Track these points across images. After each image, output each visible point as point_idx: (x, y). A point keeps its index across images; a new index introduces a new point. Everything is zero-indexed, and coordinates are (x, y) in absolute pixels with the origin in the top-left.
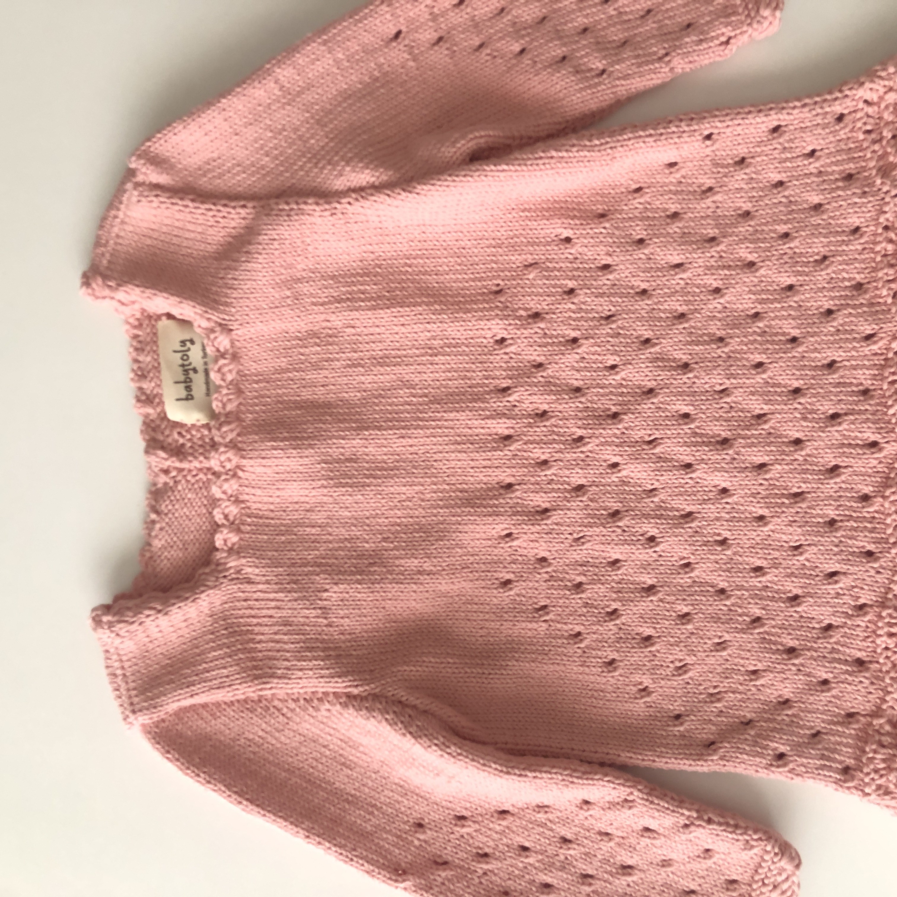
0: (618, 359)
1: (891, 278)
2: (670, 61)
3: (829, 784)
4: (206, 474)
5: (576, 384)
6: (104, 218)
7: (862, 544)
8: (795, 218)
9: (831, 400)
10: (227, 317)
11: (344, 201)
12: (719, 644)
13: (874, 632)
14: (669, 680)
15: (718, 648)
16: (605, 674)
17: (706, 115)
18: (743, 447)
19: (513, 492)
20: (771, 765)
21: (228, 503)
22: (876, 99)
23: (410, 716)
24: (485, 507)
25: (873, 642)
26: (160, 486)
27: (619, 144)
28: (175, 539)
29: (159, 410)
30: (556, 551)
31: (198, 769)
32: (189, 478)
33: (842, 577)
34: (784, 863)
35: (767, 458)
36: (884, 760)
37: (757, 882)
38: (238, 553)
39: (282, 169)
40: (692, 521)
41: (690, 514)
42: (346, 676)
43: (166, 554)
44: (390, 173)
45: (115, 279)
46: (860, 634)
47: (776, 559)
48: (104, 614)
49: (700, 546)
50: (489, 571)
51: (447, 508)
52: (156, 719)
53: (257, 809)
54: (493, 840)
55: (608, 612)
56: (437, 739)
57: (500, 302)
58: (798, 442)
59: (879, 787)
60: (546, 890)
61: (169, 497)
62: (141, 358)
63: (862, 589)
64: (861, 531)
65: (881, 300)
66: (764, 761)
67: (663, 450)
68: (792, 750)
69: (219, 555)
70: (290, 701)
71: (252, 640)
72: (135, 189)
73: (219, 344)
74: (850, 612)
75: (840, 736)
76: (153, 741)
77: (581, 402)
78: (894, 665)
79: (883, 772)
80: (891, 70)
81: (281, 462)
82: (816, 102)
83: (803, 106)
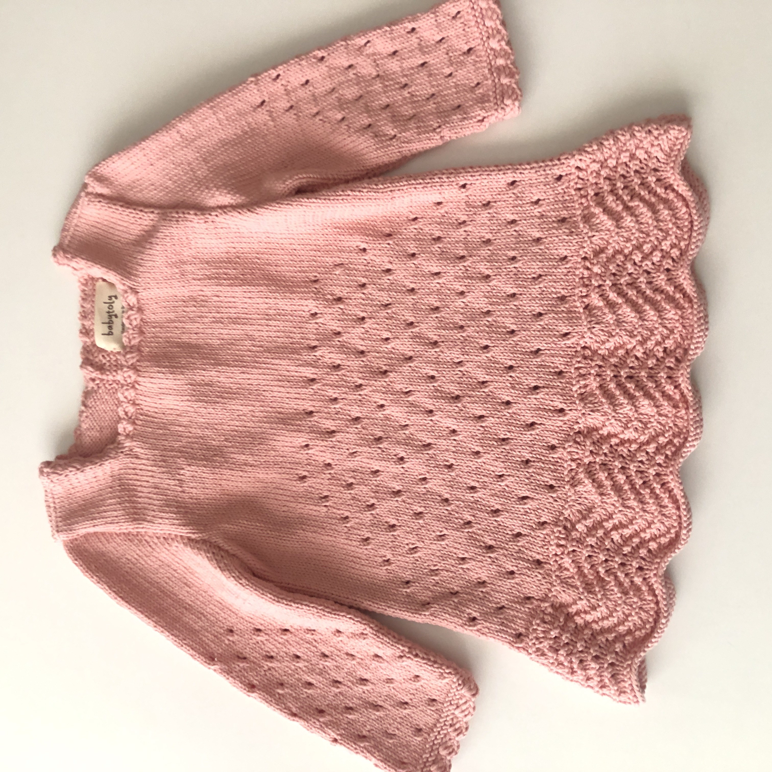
0: (390, 334)
1: (584, 294)
2: (440, 132)
3: (504, 643)
4: (117, 384)
5: (362, 348)
6: (69, 213)
7: (546, 480)
8: (521, 247)
9: (534, 376)
10: (136, 284)
11: (213, 214)
12: (441, 536)
13: (549, 542)
14: (404, 556)
15: (439, 538)
16: (361, 547)
17: (462, 171)
18: (469, 403)
19: (312, 417)
20: (466, 624)
21: (128, 405)
22: (584, 167)
23: (222, 557)
24: (293, 425)
25: (547, 549)
26: (89, 389)
27: (397, 188)
28: (95, 424)
29: (92, 340)
30: (337, 460)
31: (93, 573)
32: (107, 386)
33: (529, 501)
34: (464, 692)
35: (485, 412)
36: (544, 632)
37: (447, 702)
38: (132, 438)
39: (178, 189)
40: (430, 449)
41: (429, 444)
42: (188, 526)
43: (89, 433)
44: (243, 198)
45: (71, 253)
46: (540, 543)
47: (485, 482)
48: (46, 467)
49: (434, 467)
50: (292, 469)
51: (268, 423)
52: (70, 538)
53: (126, 604)
54: (277, 648)
55: (368, 505)
56: (234, 573)
57: (316, 288)
58: (508, 403)
59: (538, 650)
60: (308, 687)
61: (93, 397)
62: (84, 305)
63: (544, 511)
64: (547, 471)
65: (576, 310)
66: (461, 621)
67: (414, 399)
68: (481, 616)
69: (121, 438)
70: (155, 538)
71: (135, 496)
72: (86, 196)
73: (130, 300)
74: (534, 526)
75: (517, 612)
76: (69, 552)
77: (363, 361)
78: (561, 567)
79: (542, 640)
80: (595, 147)
81: (162, 381)
82: (541, 166)
83: (531, 168)
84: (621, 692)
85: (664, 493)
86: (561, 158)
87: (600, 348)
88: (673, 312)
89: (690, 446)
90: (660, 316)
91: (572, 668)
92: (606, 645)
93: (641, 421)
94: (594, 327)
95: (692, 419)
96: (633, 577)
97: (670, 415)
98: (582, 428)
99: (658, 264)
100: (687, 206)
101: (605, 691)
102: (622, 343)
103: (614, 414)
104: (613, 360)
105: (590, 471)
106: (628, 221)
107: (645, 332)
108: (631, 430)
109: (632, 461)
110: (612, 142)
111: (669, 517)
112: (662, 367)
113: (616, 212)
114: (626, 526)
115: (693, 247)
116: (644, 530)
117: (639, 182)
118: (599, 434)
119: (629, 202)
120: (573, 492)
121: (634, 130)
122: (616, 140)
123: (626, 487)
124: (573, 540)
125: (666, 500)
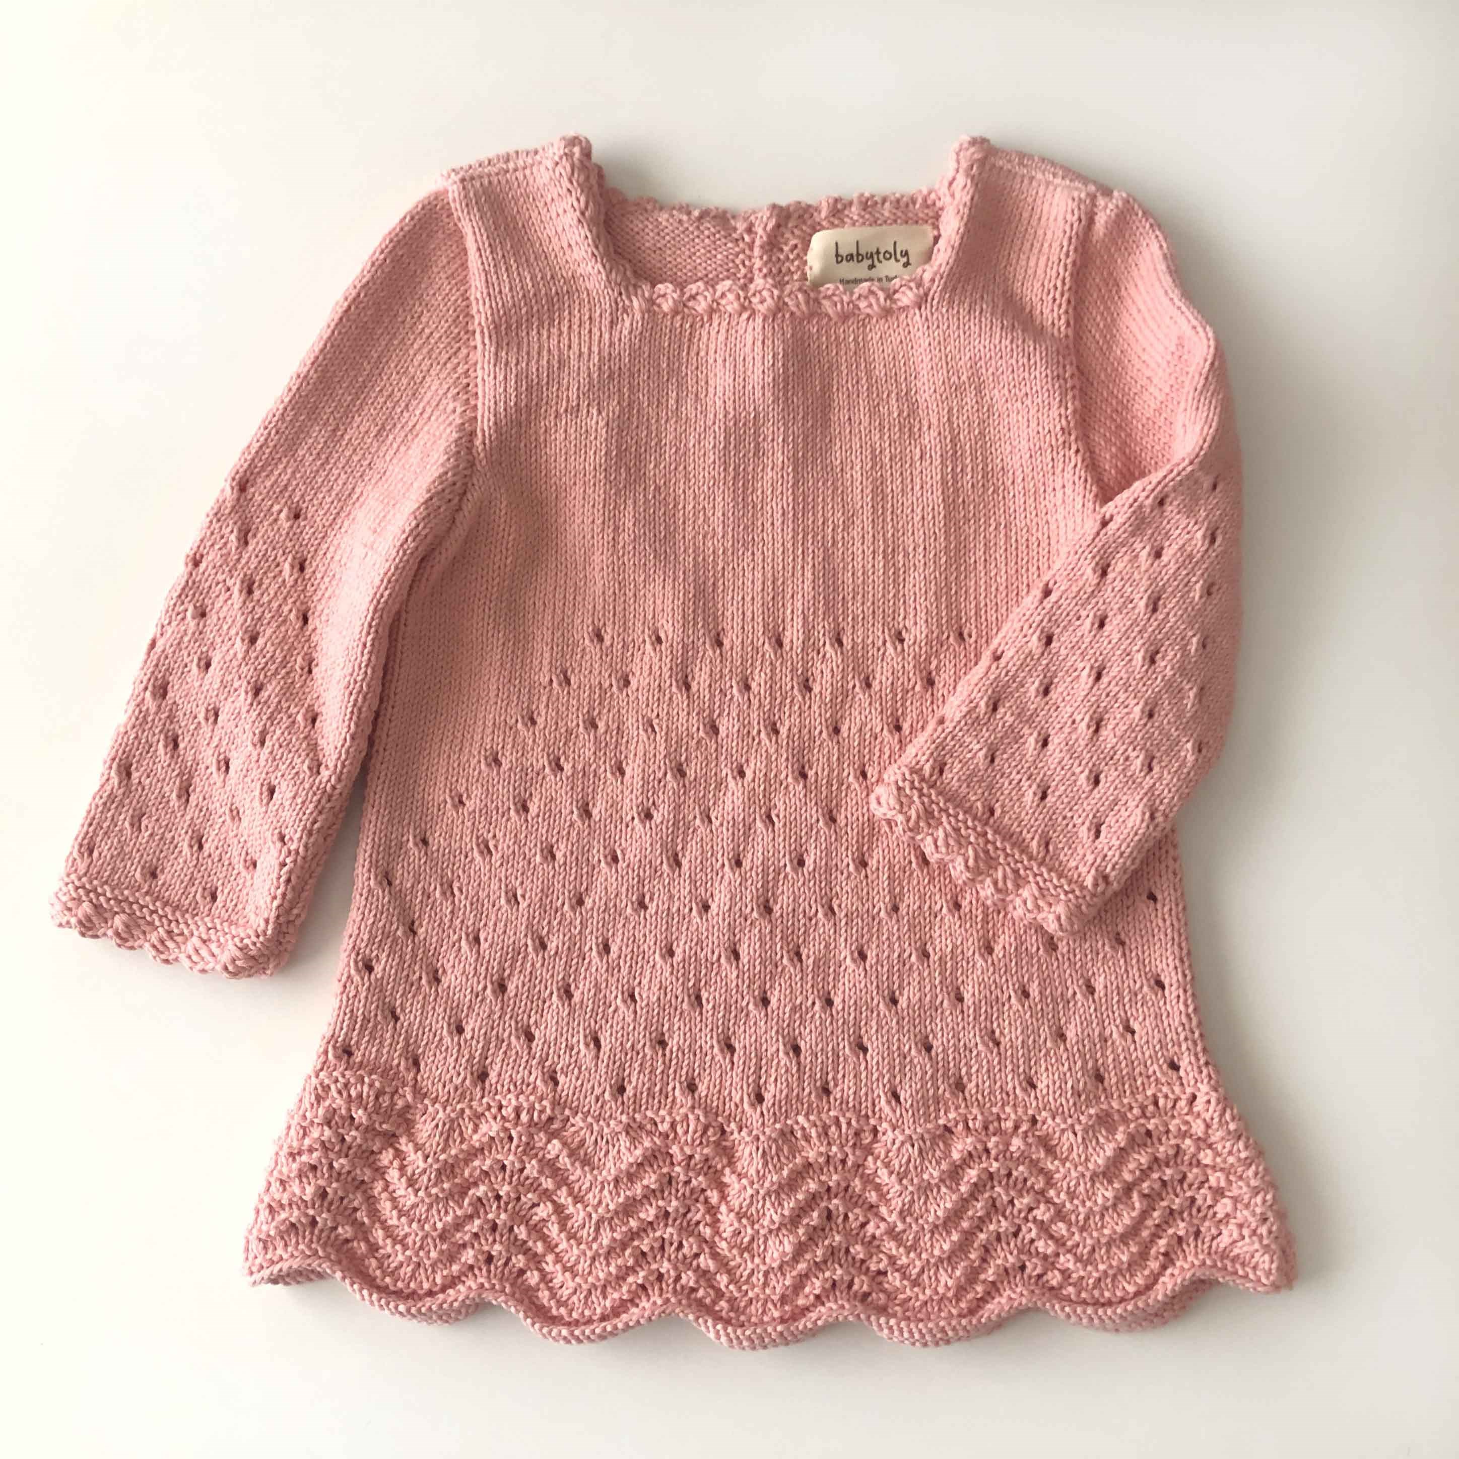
1: (971, 1124)
3: (332, 1027)
4: (745, 276)
5: (844, 729)
6: (1053, 163)
7: (634, 1080)
8: (1048, 1006)
9: (817, 1045)
10: (935, 302)
12: (515, 896)
13: (522, 1092)
14: (472, 832)
15: (510, 894)
16: (483, 752)
17: (1177, 891)
18: (760, 931)
19: (712, 646)
20: (358, 954)
21: (709, 299)
22: (1195, 1109)
23: (450, 500)
24: (694, 611)
25: (509, 1091)
26: (733, 222)
28: (668, 238)
29: (824, 223)
30: (637, 698)
31: (390, 252)
32: (741, 256)
33: (593, 1053)
35: (746, 961)
36: (360, 1096)
38: (649, 311)
40: (670, 866)
41: (679, 864)
42: (496, 431)
43: (650, 227)
45: (980, 174)
46: (519, 1076)
47: (619, 971)
48: (582, 149)
49: (638, 875)
50: (614, 615)
51: (694, 566)
52: (452, 205)
53: (336, 318)
55: (559, 759)
56: (424, 528)
57: (948, 638)
58: (765, 1002)
59: (327, 1089)
61: (719, 232)
62: (887, 204)
63: (577, 1079)
64: (650, 1079)
65: (942, 1112)
66: (363, 945)
67: (759, 831)
68: (377, 980)
69: (646, 288)
70: (466, 367)
71: (541, 324)
72: (1088, 195)
73: (904, 293)
74: (547, 1064)
75: (391, 1045)
76: (426, 202)
77: (821, 732)
78: (479, 1118)
79: (345, 1094)
80: (1232, 1127)
81: (759, 364)
82: (1193, 1033)
83: (1188, 1016)
84: (265, 1243)
85: (629, 1291)
86: (1210, 1067)
87: (876, 1159)
88: (950, 1283)
89: (718, 1332)
90: (941, 1260)
91: (300, 1153)
92: (346, 1208)
93: (753, 1240)
94: (913, 1146)
95: (766, 1330)
96: (473, 1247)
97: (768, 1291)
98: (732, 1138)
99: (1033, 1250)
100: (1137, 1294)
101: (264, 1214)
102: (888, 1197)
103: (762, 1192)
104: (857, 1184)
105: (655, 1157)
106: (1105, 1193)
107: (911, 1237)
108: (736, 1225)
109: (681, 1229)
110: (1243, 1155)
111: (586, 1303)
112: (853, 1271)
113: (1120, 1171)
114: (563, 1227)
115: (1067, 1309)
116: (558, 1259)
117: (1174, 1207)
118: (724, 1167)
119: (1140, 1192)
120: (617, 1129)
121: (1266, 1192)
122: (1247, 1163)
123: (633, 1223)
124: (531, 1136)
125: (616, 1295)
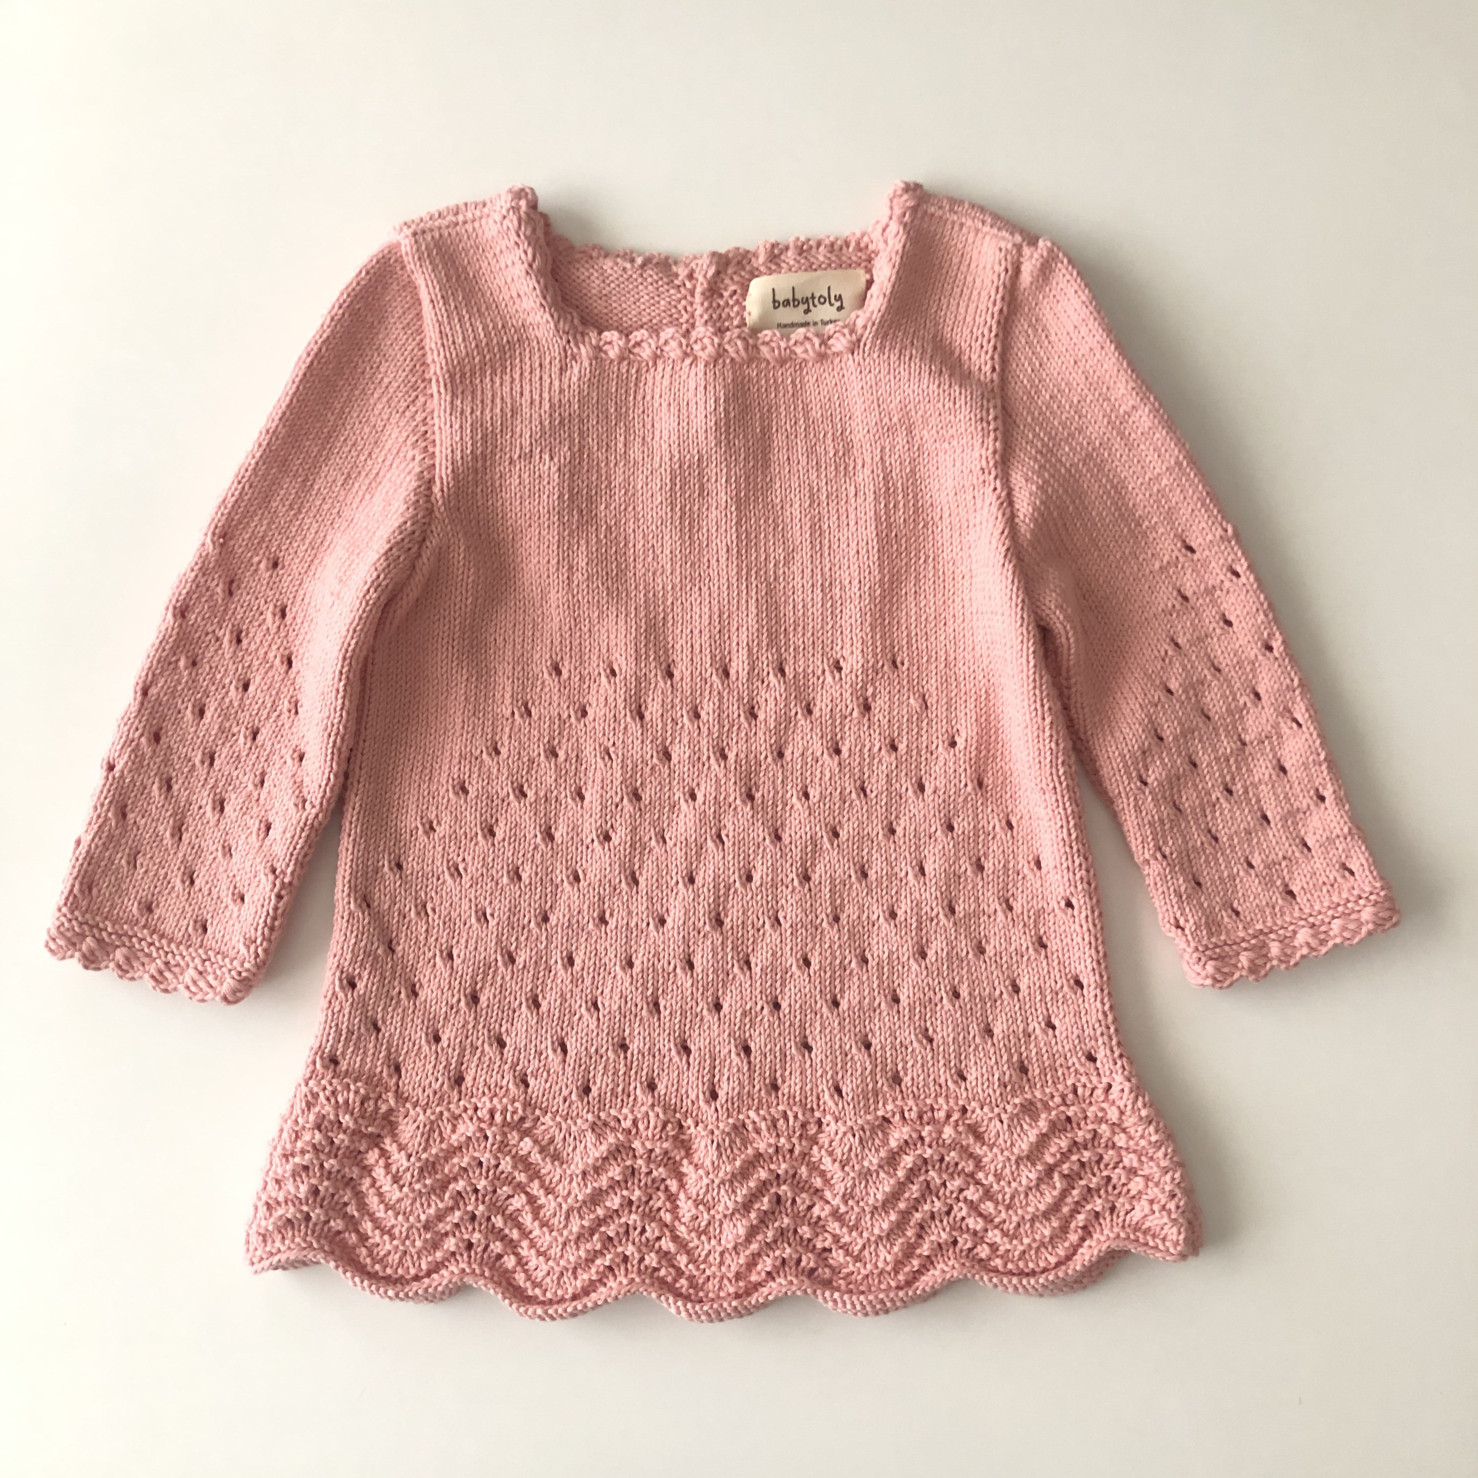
0: (815, 800)
1: (906, 1115)
2: (1156, 859)
3: (319, 1040)
4: (687, 321)
5: (788, 753)
6: (982, 210)
7: (598, 1081)
8: (976, 1005)
9: (766, 1046)
10: (867, 348)
11: (998, 482)
12: (485, 914)
13: (496, 1095)
14: (443, 856)
15: (480, 913)
16: (450, 781)
17: (1094, 900)
18: (712, 942)
19: (663, 678)
20: (342, 972)
21: (653, 346)
22: (1111, 1097)
23: (409, 549)
24: (645, 645)
25: (484, 1093)
26: (674, 268)
27: (1059, 798)
28: (613, 285)
29: (762, 269)
30: (594, 728)
31: (348, 307)
32: (683, 302)
33: (560, 1058)
34: (228, 984)
35: (699, 970)
36: (347, 1102)
37: (206, 953)
38: (596, 358)
39: (1036, 413)
40: (628, 884)
41: (636, 882)
42: (453, 479)
43: (596, 274)
44: (1028, 536)
45: (912, 221)
46: (493, 1080)
47: (583, 982)
48: (528, 202)
49: (599, 893)
50: (571, 649)
51: (645, 602)
52: (405, 259)
53: (301, 374)
54: (257, 650)
55: (522, 786)
57: (883, 666)
58: (718, 1007)
59: (316, 1096)
60: (197, 710)
61: (661, 279)
62: (822, 249)
63: (546, 1081)
64: (613, 1080)
65: (881, 1104)
66: (347, 964)
67: (710, 851)
68: (359, 996)
70: (424, 415)
71: (494, 372)
72: (1014, 245)
73: (837, 339)
74: (518, 1068)
75: (374, 1054)
76: (381, 256)
77: (766, 757)
78: (456, 1119)
79: (333, 1101)
80: (1144, 1113)
81: (701, 408)
82: (1108, 1028)
83: (1105, 1014)
84: (264, 1236)
85: (597, 1272)
86: (1124, 1060)
87: (820, 1148)
88: (889, 1258)
89: (678, 1308)
90: (880, 1238)
91: (293, 1155)
92: (337, 1203)
93: (709, 1223)
94: (854, 1136)
95: (721, 1305)
96: (454, 1236)
97: (723, 1269)
98: (689, 1132)
99: (964, 1227)
100: (1058, 1265)
101: (263, 1210)
102: (832, 1182)
103: (717, 1181)
104: (803, 1171)
105: (619, 1151)
106: (1029, 1175)
107: (853, 1218)
108: (694, 1211)
109: (644, 1215)
110: (1154, 1138)
111: (559, 1283)
112: (799, 1248)
113: (1043, 1154)
114: (536, 1216)
115: (995, 1280)
116: (532, 1245)
117: (1091, 1186)
118: (682, 1159)
119: (1060, 1172)
120: (583, 1127)
121: (1175, 1171)
122: (1158, 1145)
123: (600, 1212)
124: (505, 1135)
125: (586, 1276)
